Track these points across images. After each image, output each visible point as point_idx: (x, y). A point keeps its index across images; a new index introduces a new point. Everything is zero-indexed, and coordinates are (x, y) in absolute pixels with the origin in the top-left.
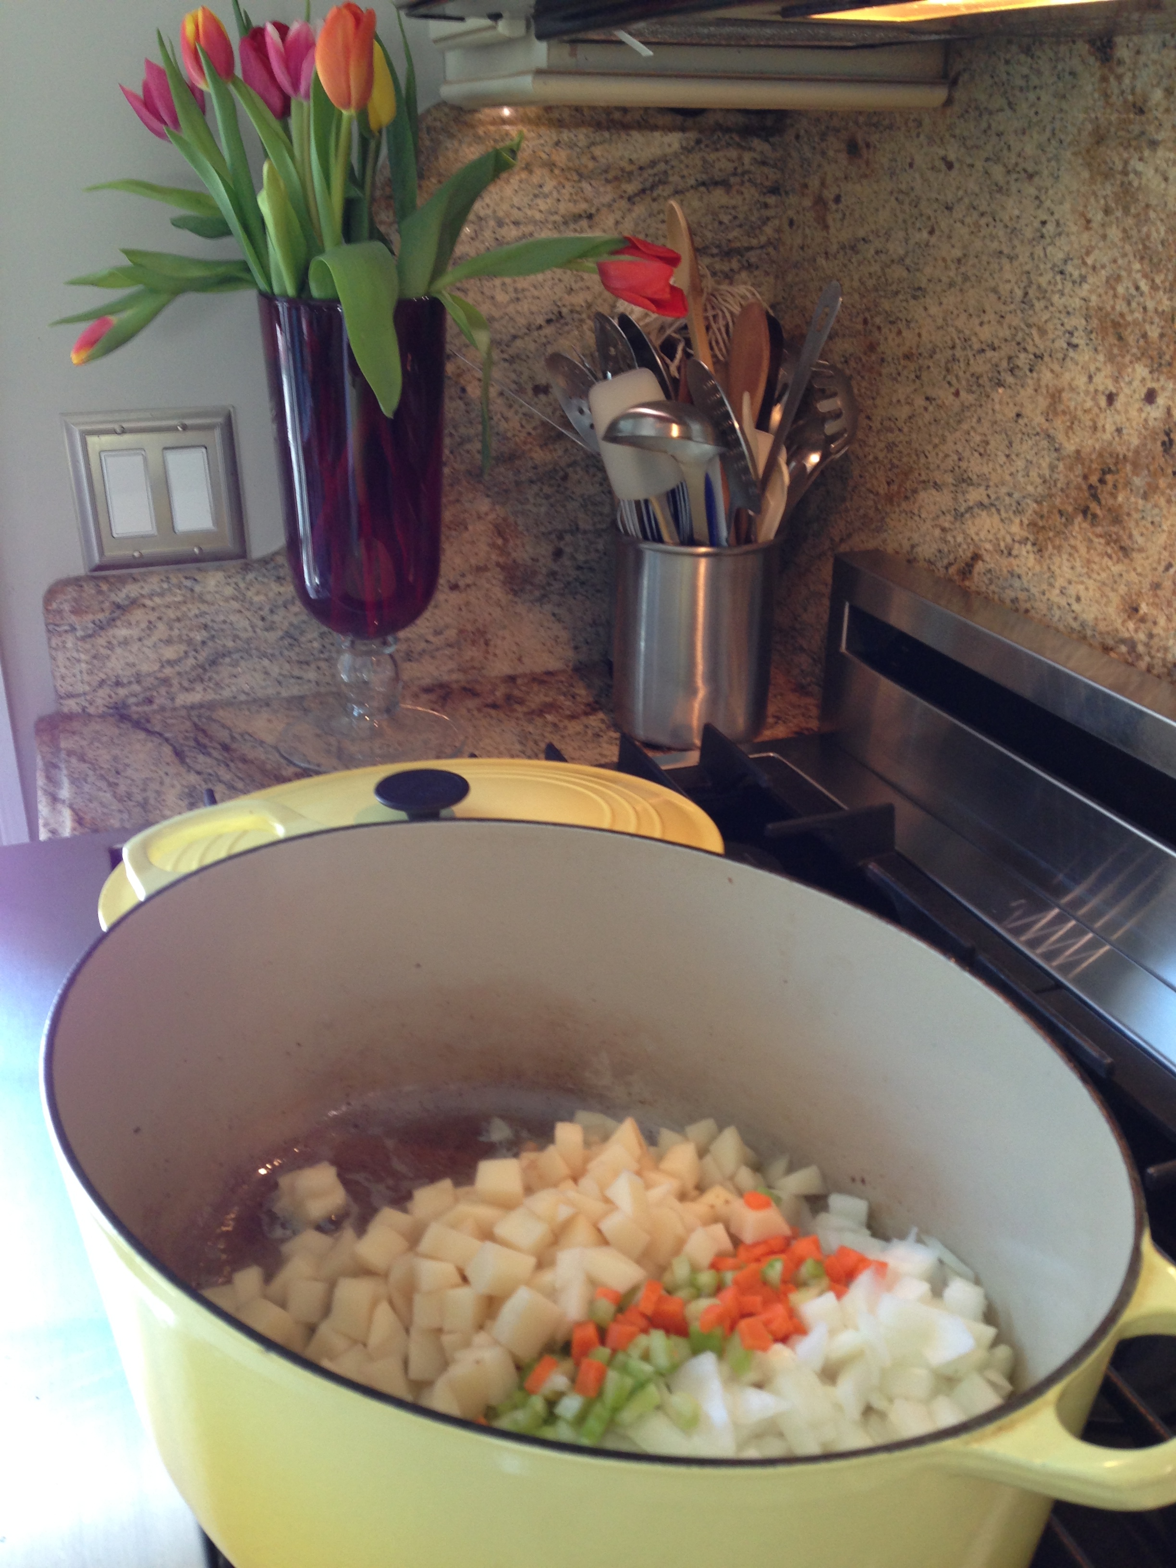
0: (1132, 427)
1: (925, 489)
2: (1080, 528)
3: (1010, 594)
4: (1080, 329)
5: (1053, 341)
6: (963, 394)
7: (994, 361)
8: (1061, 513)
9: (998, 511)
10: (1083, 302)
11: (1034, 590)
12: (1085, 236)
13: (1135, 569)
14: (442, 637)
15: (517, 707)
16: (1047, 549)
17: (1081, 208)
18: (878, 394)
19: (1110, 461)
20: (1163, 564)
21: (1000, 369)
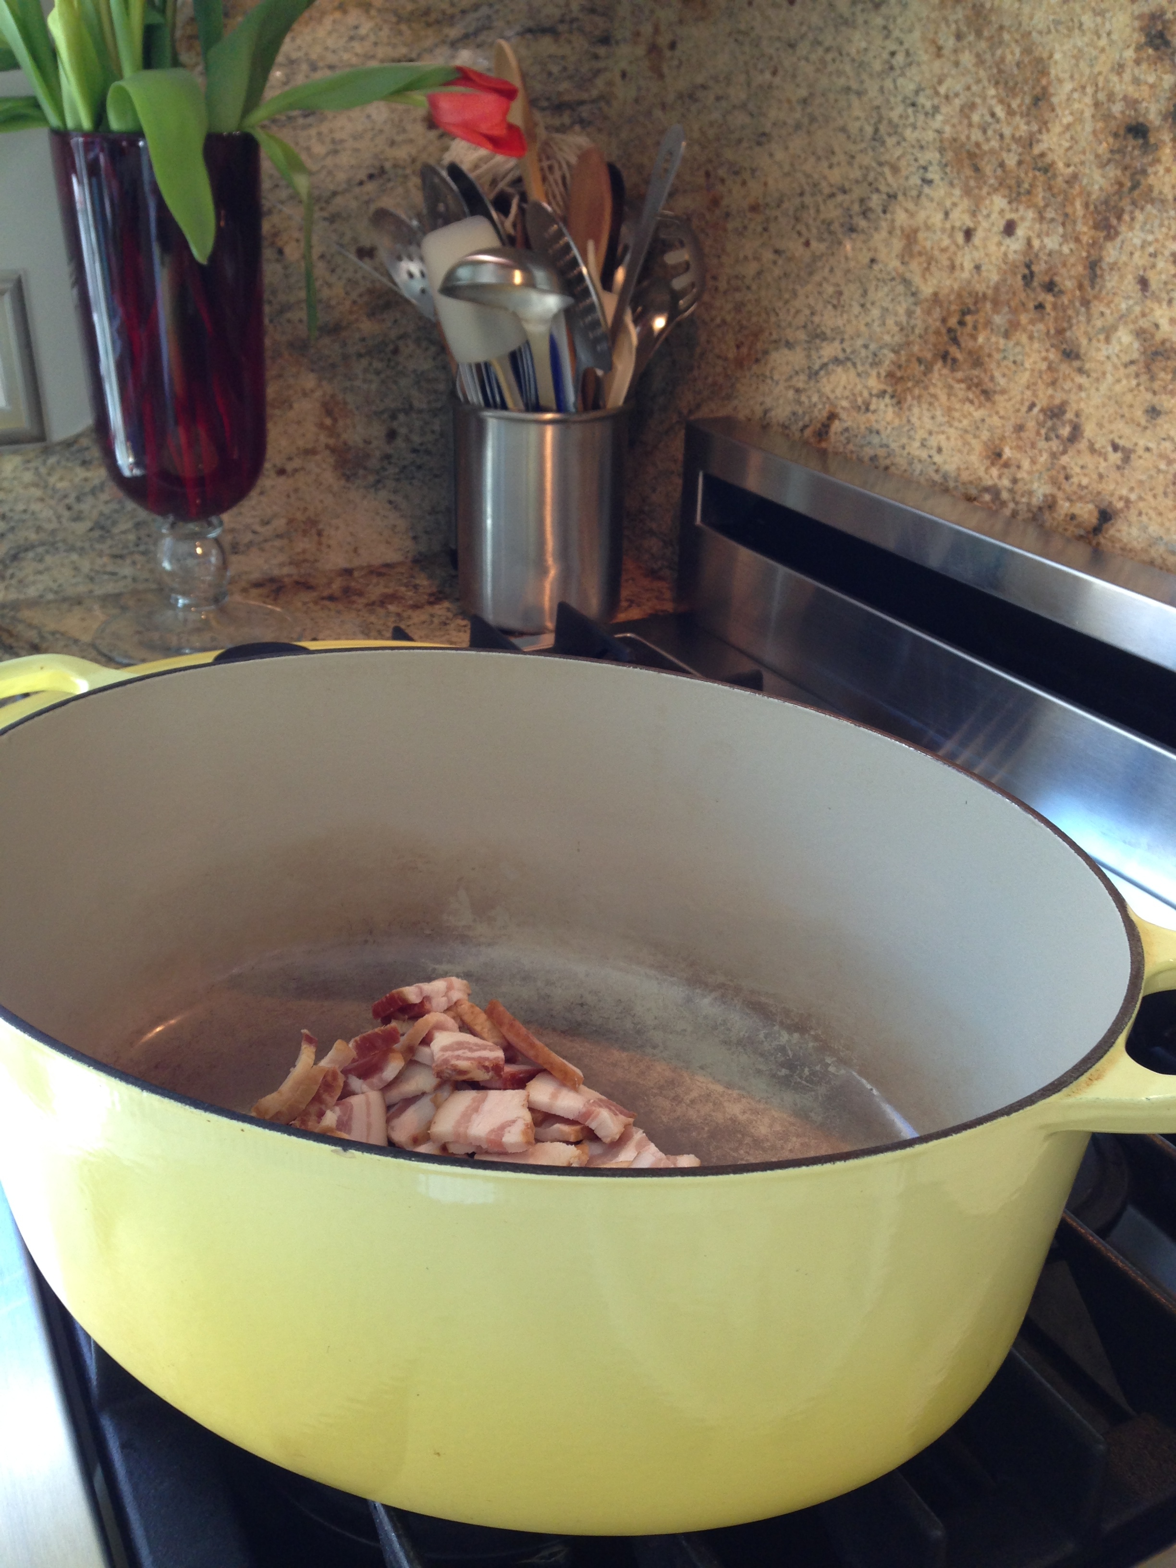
0: (991, 263)
1: (777, 349)
2: (941, 375)
3: (868, 452)
4: (935, 162)
5: (907, 178)
6: (814, 244)
7: (845, 205)
8: (920, 361)
9: (854, 365)
10: (936, 135)
11: (894, 446)
12: (937, 64)
13: (997, 413)
14: (268, 527)
15: (355, 598)
16: (905, 399)
17: (931, 36)
18: (723, 250)
19: (970, 301)
20: (1027, 404)
21: (852, 213)
